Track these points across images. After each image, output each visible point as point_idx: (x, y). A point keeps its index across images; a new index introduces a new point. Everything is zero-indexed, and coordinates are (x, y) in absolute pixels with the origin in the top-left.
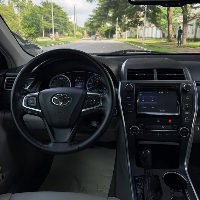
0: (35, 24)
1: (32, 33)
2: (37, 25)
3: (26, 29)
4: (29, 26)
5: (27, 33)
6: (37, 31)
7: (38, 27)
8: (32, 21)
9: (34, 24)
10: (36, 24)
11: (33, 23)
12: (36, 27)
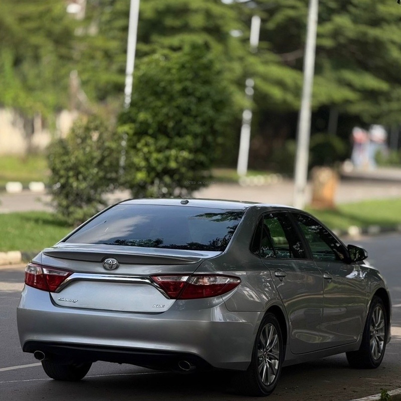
0: (196, 117)
1: (173, 165)
2: (203, 124)
3: (143, 141)
4: (162, 130)
5: (143, 164)
6: (202, 158)
7: (210, 138)
8: (181, 101)
9: (191, 120)
10: (199, 119)
11: (187, 112)
12: (195, 136)
